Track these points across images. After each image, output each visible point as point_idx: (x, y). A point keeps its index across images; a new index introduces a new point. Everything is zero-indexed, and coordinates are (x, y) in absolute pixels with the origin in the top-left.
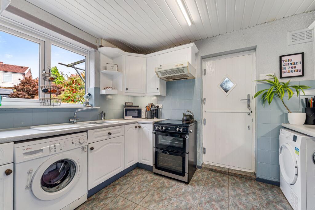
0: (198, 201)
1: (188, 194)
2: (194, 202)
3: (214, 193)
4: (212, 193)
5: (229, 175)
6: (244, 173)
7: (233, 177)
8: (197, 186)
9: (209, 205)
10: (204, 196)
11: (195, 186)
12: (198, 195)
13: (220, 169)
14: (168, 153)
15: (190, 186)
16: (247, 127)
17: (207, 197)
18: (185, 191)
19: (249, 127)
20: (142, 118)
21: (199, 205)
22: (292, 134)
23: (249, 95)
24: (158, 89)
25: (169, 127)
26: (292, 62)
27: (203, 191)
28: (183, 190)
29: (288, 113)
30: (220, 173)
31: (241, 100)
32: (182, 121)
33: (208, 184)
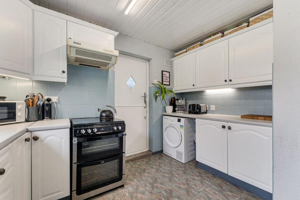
0: (147, 192)
1: (135, 194)
2: (147, 196)
3: (147, 178)
4: (146, 179)
5: (137, 159)
6: (145, 153)
7: (141, 159)
8: (132, 183)
9: (156, 189)
10: (146, 186)
11: (130, 183)
12: (141, 188)
13: (130, 158)
14: (103, 162)
15: (128, 186)
16: (144, 118)
17: (148, 185)
18: (129, 193)
19: (145, 117)
20: (17, 121)
21: (152, 195)
22: (177, 118)
23: (145, 93)
24: (64, 72)
25: (101, 128)
26: (166, 76)
27: (140, 183)
28: (128, 194)
29: (166, 106)
30: (131, 161)
31: (142, 97)
32: (99, 118)
33: (135, 174)
